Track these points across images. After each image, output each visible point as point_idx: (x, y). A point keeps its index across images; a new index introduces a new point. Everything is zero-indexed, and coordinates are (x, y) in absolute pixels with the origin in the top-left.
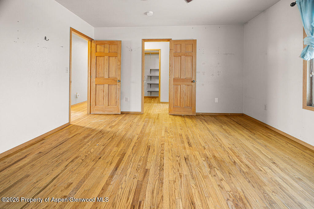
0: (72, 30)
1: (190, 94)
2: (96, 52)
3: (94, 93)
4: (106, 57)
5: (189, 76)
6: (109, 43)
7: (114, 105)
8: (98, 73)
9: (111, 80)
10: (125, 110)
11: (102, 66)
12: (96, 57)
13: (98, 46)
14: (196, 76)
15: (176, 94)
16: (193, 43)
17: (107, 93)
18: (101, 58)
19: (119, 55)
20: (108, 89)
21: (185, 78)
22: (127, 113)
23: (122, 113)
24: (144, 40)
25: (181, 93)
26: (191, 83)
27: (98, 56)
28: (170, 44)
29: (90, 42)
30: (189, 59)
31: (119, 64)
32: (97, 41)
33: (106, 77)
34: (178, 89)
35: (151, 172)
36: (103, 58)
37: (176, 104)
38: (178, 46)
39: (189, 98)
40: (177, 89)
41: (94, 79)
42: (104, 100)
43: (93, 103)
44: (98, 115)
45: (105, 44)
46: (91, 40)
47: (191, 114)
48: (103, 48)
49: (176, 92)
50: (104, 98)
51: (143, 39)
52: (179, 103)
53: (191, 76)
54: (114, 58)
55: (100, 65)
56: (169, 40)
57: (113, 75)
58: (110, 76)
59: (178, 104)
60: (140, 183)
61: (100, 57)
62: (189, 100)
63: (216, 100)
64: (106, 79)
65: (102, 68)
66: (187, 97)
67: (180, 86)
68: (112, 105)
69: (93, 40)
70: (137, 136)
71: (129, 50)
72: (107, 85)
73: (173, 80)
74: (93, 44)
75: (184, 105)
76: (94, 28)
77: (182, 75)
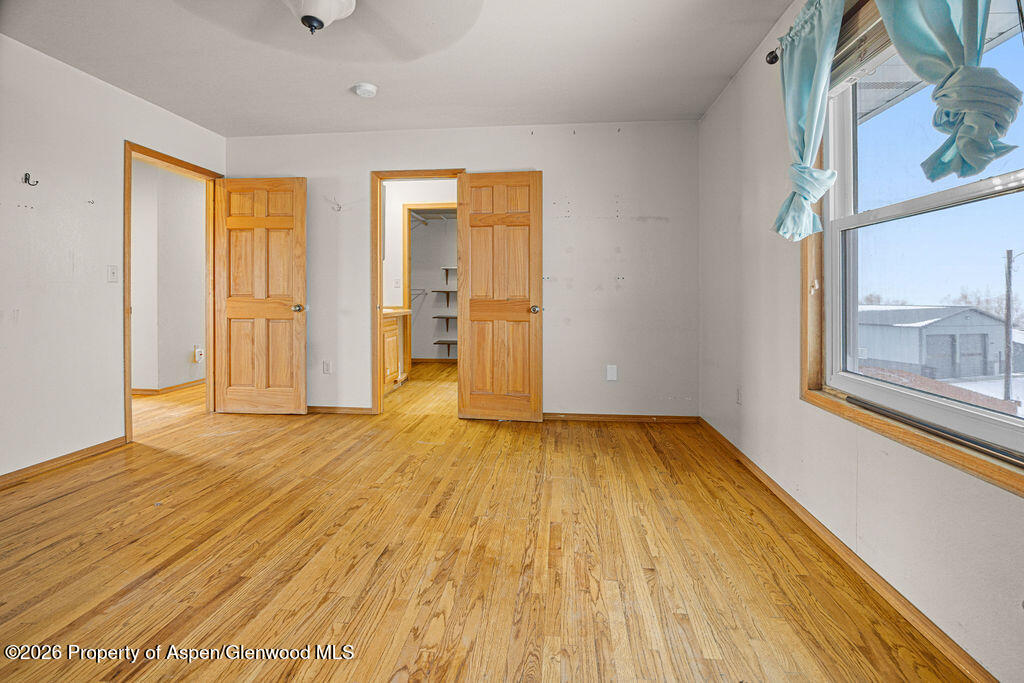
0: (130, 147)
1: (524, 350)
2: (230, 215)
3: (225, 346)
4: (260, 232)
5: (518, 292)
6: (268, 188)
7: (285, 386)
8: (235, 281)
9: (276, 305)
10: (321, 401)
11: (246, 259)
12: (230, 231)
13: (235, 198)
14: (540, 290)
15: (478, 350)
16: (531, 181)
17: (264, 346)
18: (244, 234)
19: (299, 224)
20: (264, 332)
21: (508, 300)
22: (329, 412)
23: (312, 411)
24: (379, 176)
25: (495, 347)
26: (525, 314)
27: (236, 229)
28: (461, 186)
29: (212, 184)
30: (519, 233)
31: (298, 251)
32: (232, 181)
33: (260, 294)
34: (484, 335)
35: (247, 586)
36: (249, 234)
37: (480, 386)
38: (485, 192)
39: (520, 364)
40: (482, 334)
41: (222, 303)
42: (253, 368)
43: (222, 379)
44: (234, 416)
45: (254, 189)
46: (214, 177)
47: (526, 416)
48: (248, 204)
49: (480, 345)
50: (253, 363)
51: (373, 172)
52: (488, 380)
53: (527, 291)
54: (283, 234)
55: (240, 258)
56: (454, 173)
57: (279, 287)
58: (271, 293)
59: (484, 384)
60: (190, 612)
61: (242, 230)
62: (520, 372)
63: (612, 373)
64: (260, 301)
65: (246, 265)
66: (515, 361)
67: (491, 325)
68: (280, 386)
69: (221, 176)
70: (299, 481)
71: (333, 208)
72: (263, 322)
73: (468, 304)
74: (221, 192)
75: (504, 387)
76: (225, 139)
77: (496, 286)
